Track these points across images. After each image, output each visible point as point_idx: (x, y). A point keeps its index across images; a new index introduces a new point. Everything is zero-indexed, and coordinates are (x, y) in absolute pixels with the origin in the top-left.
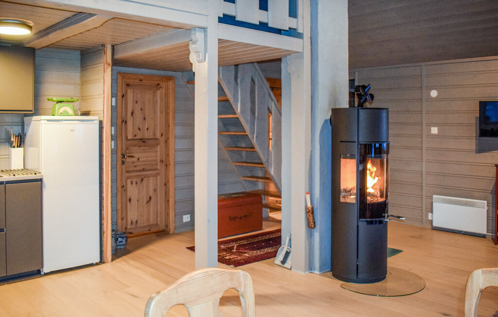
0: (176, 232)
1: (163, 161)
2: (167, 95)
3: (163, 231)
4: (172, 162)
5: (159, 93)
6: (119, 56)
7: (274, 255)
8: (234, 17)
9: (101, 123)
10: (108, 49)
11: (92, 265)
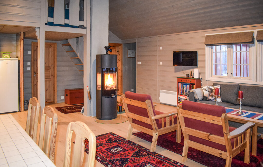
0: (58, 102)
1: (52, 75)
2: (54, 50)
3: (53, 102)
4: (56, 76)
5: (51, 49)
6: (26, 36)
7: (80, 111)
8: (53, 23)
9: (19, 61)
10: (22, 34)
11: (16, 112)
